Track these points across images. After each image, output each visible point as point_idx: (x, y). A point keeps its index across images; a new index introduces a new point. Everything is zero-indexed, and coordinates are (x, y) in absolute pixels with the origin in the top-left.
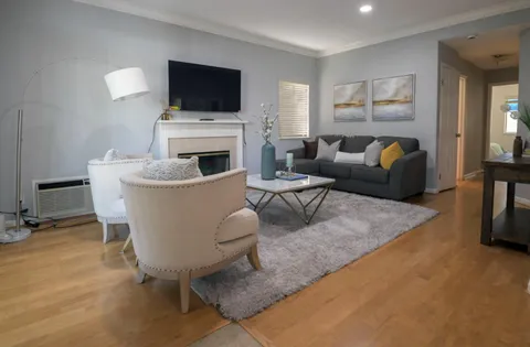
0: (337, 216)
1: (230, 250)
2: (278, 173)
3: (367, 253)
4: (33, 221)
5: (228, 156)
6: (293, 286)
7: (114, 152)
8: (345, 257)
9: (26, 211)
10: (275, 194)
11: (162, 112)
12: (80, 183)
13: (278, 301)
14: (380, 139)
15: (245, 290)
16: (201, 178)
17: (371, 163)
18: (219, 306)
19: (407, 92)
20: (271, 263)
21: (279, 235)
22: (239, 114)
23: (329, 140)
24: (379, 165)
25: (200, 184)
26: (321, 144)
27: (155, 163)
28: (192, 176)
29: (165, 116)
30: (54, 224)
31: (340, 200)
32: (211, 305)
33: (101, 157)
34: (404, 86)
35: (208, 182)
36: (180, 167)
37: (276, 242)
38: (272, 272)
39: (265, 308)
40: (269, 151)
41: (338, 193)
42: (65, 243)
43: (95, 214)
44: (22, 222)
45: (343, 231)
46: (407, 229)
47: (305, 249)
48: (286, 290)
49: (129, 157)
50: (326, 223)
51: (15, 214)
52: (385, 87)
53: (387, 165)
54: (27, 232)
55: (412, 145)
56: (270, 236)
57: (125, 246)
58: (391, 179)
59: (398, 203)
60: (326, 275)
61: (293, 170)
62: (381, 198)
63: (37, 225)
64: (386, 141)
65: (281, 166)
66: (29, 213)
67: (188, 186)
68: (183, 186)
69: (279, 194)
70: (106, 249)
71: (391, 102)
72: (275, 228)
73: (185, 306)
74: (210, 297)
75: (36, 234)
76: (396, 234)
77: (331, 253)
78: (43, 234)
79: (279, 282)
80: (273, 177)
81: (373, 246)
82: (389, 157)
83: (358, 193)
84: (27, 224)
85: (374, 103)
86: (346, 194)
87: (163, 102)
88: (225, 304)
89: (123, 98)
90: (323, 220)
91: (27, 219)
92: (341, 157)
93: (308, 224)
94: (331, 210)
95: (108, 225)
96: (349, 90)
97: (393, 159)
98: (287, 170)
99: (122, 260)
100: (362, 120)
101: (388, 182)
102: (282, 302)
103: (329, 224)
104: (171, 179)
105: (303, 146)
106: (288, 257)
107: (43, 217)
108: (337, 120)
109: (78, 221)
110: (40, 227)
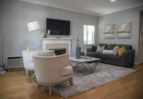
0: (101, 71)
1: (64, 78)
2: (82, 56)
3: (108, 83)
4: (6, 69)
5: (65, 50)
6: (83, 90)
7: (30, 48)
8: (101, 83)
9: (4, 65)
10: (80, 63)
11: (44, 35)
12: (19, 58)
13: (78, 94)
14: (119, 45)
15: (68, 90)
16: (55, 56)
17: (115, 54)
18: (60, 94)
19: (128, 29)
20: (77, 84)
21: (80, 76)
22: (69, 36)
23: (101, 45)
24: (118, 55)
25: (54, 58)
26: (98, 47)
27: (42, 51)
28: (52, 55)
29: (45, 37)
30: (12, 70)
31: (103, 66)
32: (58, 94)
33: (26, 49)
34: (128, 26)
35: (57, 57)
36: (49, 52)
37: (79, 78)
38: (77, 86)
39: (74, 96)
40: (79, 49)
41: (103, 64)
42: (16, 75)
43: (24, 68)
44: (3, 69)
45: (102, 76)
46: (124, 76)
47: (89, 81)
48: (81, 91)
49: (34, 50)
50: (97, 73)
51: (2, 66)
52: (121, 27)
53: (120, 54)
54: (5, 72)
55: (130, 48)
56: (77, 76)
57: (33, 77)
58: (121, 59)
59: (123, 68)
60: (94, 88)
61: (87, 56)
62: (118, 66)
63: (7, 70)
64: (120, 46)
65: (83, 54)
66: (5, 66)
67: (51, 58)
68: (50, 58)
69: (81, 63)
70: (27, 78)
71: (123, 32)
72: (79, 74)
73: (50, 93)
74: (57, 92)
75: (7, 73)
76: (120, 77)
77: (97, 82)
78: (10, 72)
79: (79, 89)
80: (80, 58)
81: (111, 80)
82: (121, 51)
83: (110, 64)
84: (5, 69)
85: (117, 32)
86: (106, 64)
87: (44, 32)
88: (62, 94)
89: (32, 31)
90: (96, 72)
91: (5, 68)
92: (105, 52)
93: (91, 73)
94: (100, 70)
95: (28, 70)
96: (109, 28)
97: (122, 52)
98: (84, 55)
99: (32, 81)
100: (113, 38)
101: (120, 60)
102: (79, 95)
103: (98, 74)
104: (46, 56)
105: (92, 47)
106: (83, 82)
107: (9, 67)
108: (105, 38)
109: (19, 69)
110: (8, 70)
